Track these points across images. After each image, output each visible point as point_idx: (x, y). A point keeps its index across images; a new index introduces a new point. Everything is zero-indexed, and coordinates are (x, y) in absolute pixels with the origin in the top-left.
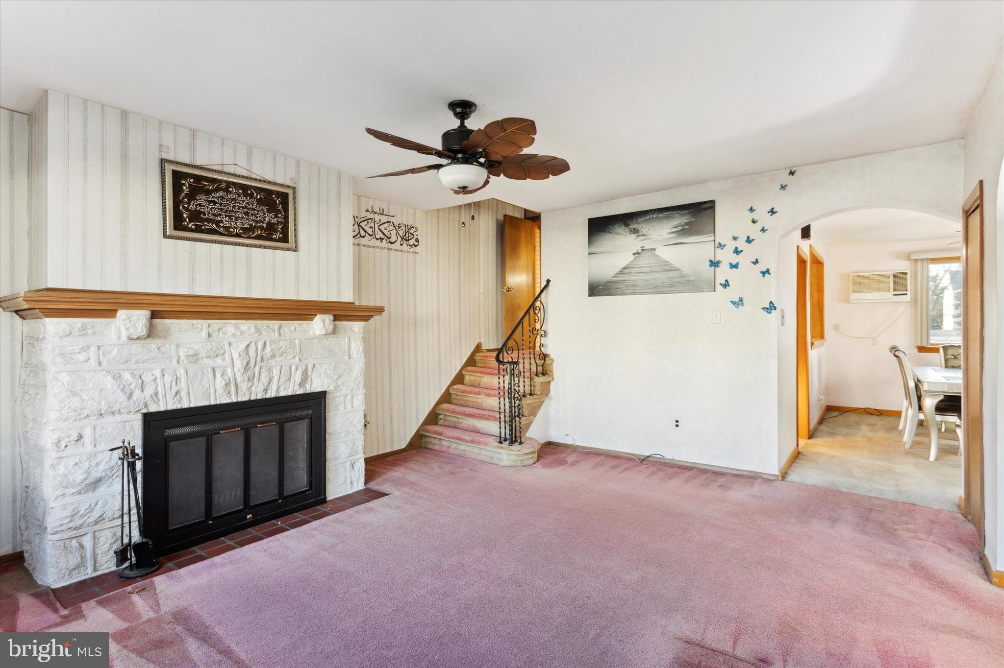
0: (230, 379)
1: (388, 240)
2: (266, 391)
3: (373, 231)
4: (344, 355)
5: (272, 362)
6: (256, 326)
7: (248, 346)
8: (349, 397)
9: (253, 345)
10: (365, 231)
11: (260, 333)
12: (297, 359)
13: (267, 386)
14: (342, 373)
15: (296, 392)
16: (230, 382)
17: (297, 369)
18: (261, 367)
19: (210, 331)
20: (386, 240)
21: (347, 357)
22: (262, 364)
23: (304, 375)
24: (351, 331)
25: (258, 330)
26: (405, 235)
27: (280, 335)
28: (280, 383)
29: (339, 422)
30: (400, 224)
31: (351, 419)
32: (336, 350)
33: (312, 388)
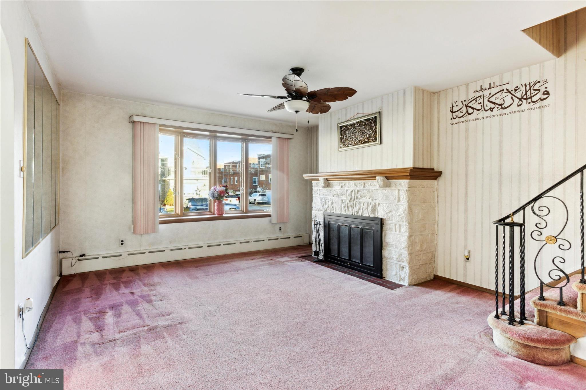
0: (346, 205)
1: (500, 107)
2: (358, 212)
3: (481, 106)
4: (395, 200)
5: (361, 200)
6: (354, 183)
7: (352, 192)
8: (397, 226)
9: (354, 191)
10: (473, 108)
11: (357, 186)
12: (371, 199)
13: (358, 210)
14: (392, 210)
15: (370, 215)
16: (346, 206)
17: (370, 204)
18: (356, 201)
19: (342, 185)
20: (498, 108)
21: (396, 201)
22: (357, 200)
23: (373, 207)
24: (399, 186)
25: (356, 185)
26: (526, 94)
27: (364, 187)
28: (363, 210)
29: (391, 238)
30: (517, 87)
31: (399, 239)
32: (390, 196)
33: (378, 215)
